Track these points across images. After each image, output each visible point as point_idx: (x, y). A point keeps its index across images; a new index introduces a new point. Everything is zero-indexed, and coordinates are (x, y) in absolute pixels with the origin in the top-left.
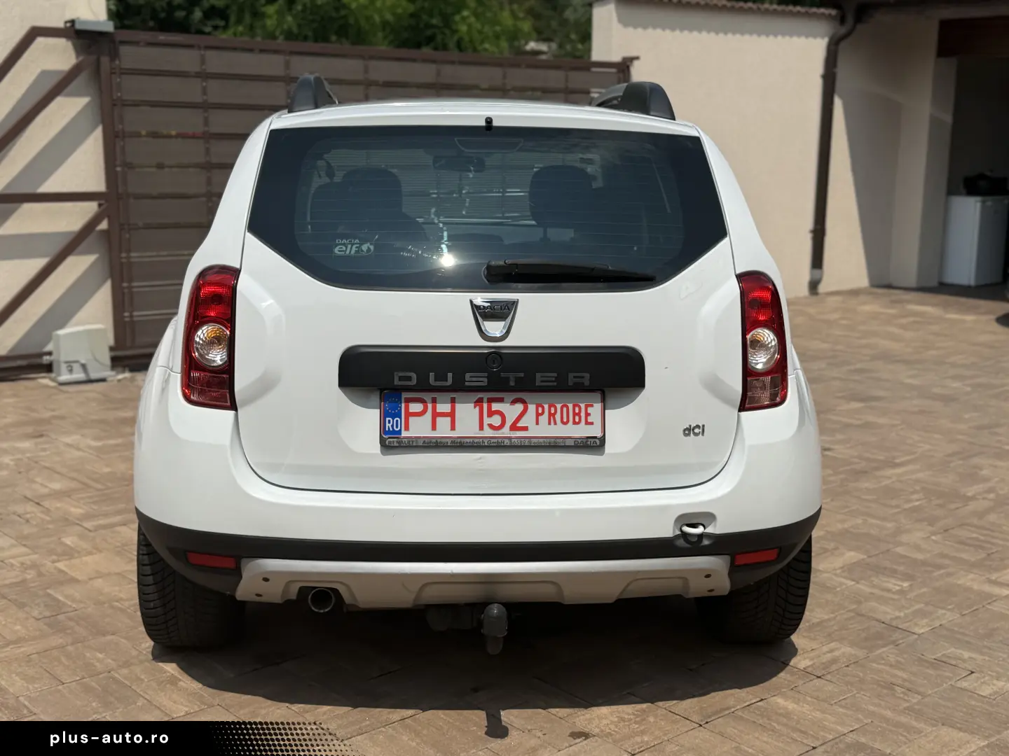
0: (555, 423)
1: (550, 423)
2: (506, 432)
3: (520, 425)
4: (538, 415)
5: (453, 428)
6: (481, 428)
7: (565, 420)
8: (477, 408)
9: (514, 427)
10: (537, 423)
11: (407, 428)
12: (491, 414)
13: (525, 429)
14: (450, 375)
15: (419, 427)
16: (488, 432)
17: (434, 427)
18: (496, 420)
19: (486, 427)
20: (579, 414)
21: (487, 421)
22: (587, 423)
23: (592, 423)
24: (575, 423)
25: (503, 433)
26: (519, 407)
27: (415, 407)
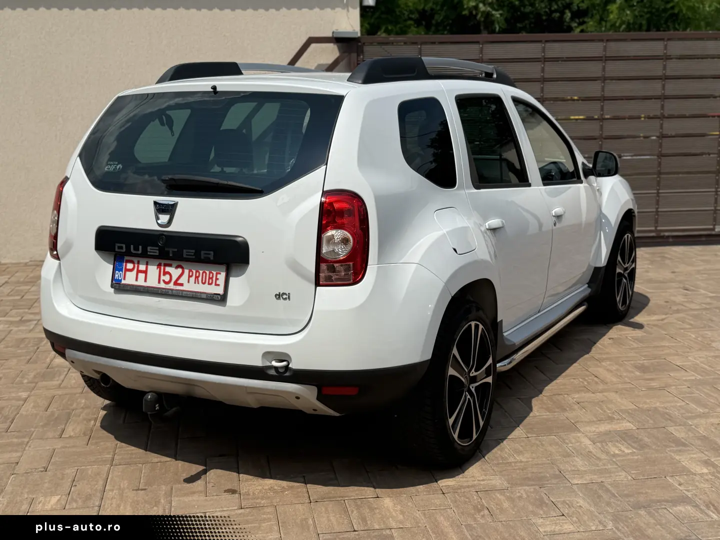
0: (198, 283)
1: (195, 283)
2: (171, 286)
3: (179, 282)
4: (190, 277)
5: (145, 281)
6: (159, 282)
7: (204, 282)
8: (158, 269)
9: (176, 283)
10: (189, 282)
11: (124, 279)
12: (165, 273)
13: (182, 285)
14: (140, 247)
15: (130, 279)
16: (162, 285)
17: (137, 280)
18: (167, 278)
19: (162, 281)
20: (212, 278)
21: (162, 278)
22: (216, 285)
23: (218, 285)
24: (209, 284)
25: (170, 287)
26: (180, 270)
27: (130, 266)
